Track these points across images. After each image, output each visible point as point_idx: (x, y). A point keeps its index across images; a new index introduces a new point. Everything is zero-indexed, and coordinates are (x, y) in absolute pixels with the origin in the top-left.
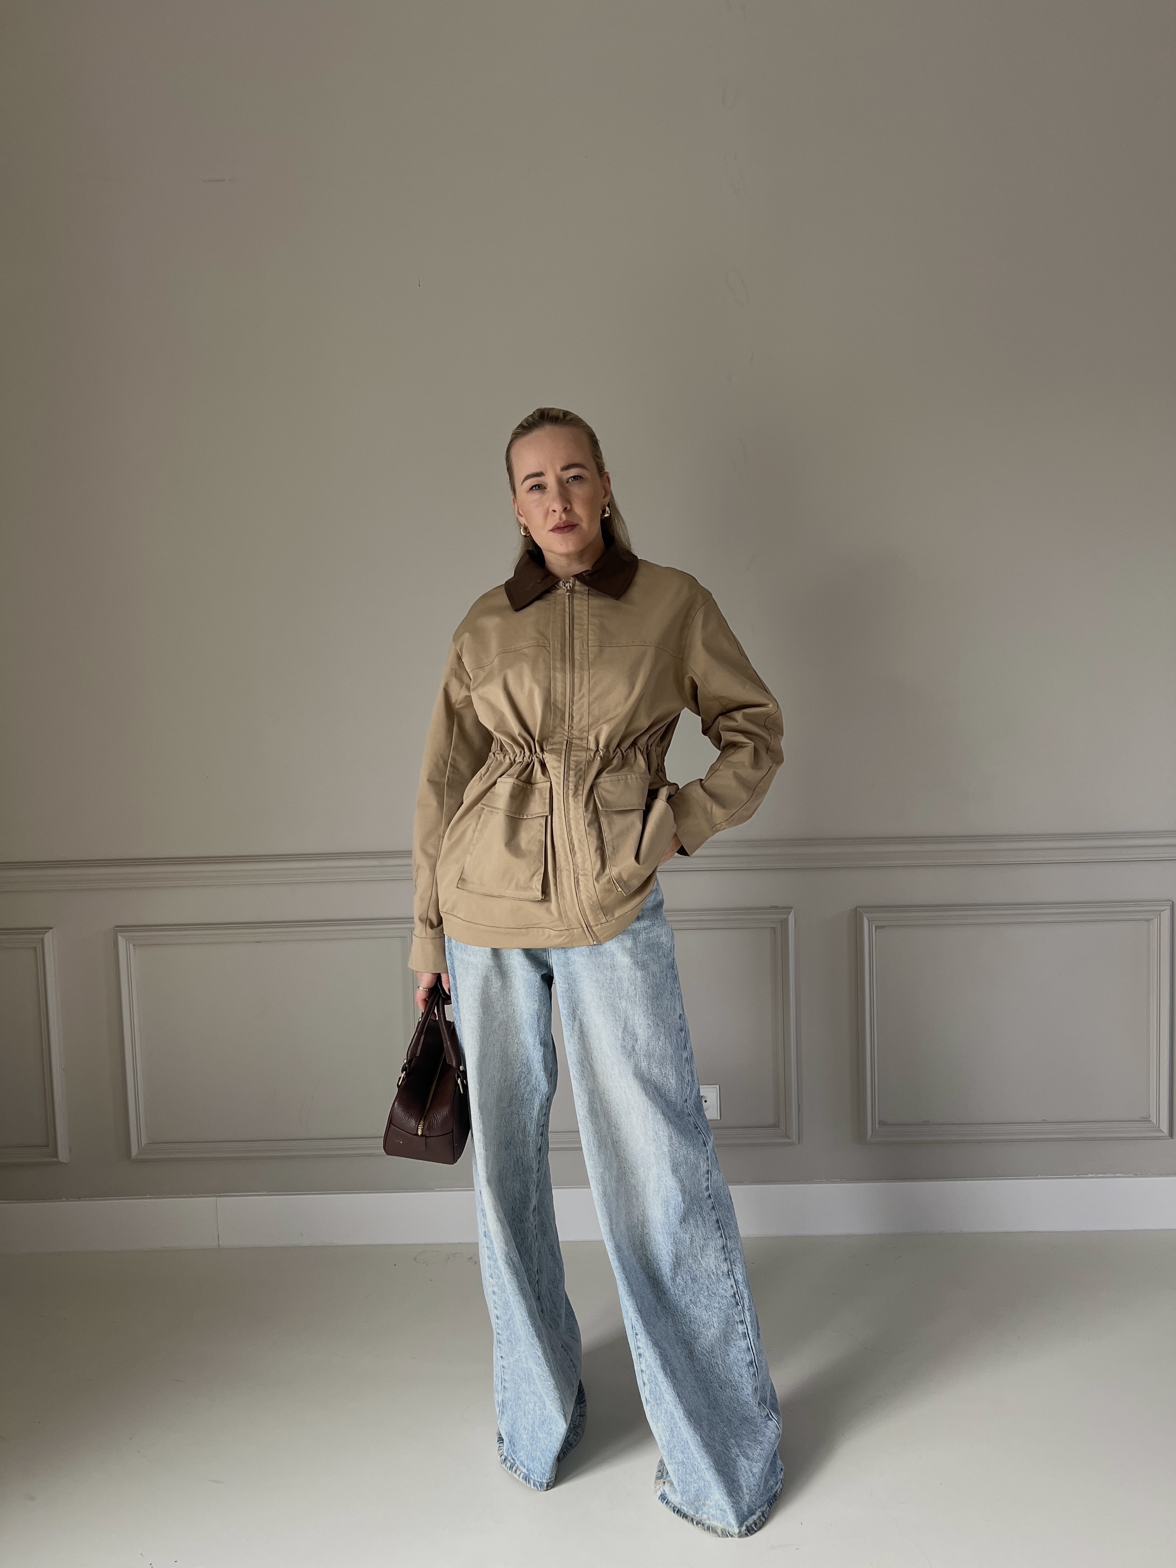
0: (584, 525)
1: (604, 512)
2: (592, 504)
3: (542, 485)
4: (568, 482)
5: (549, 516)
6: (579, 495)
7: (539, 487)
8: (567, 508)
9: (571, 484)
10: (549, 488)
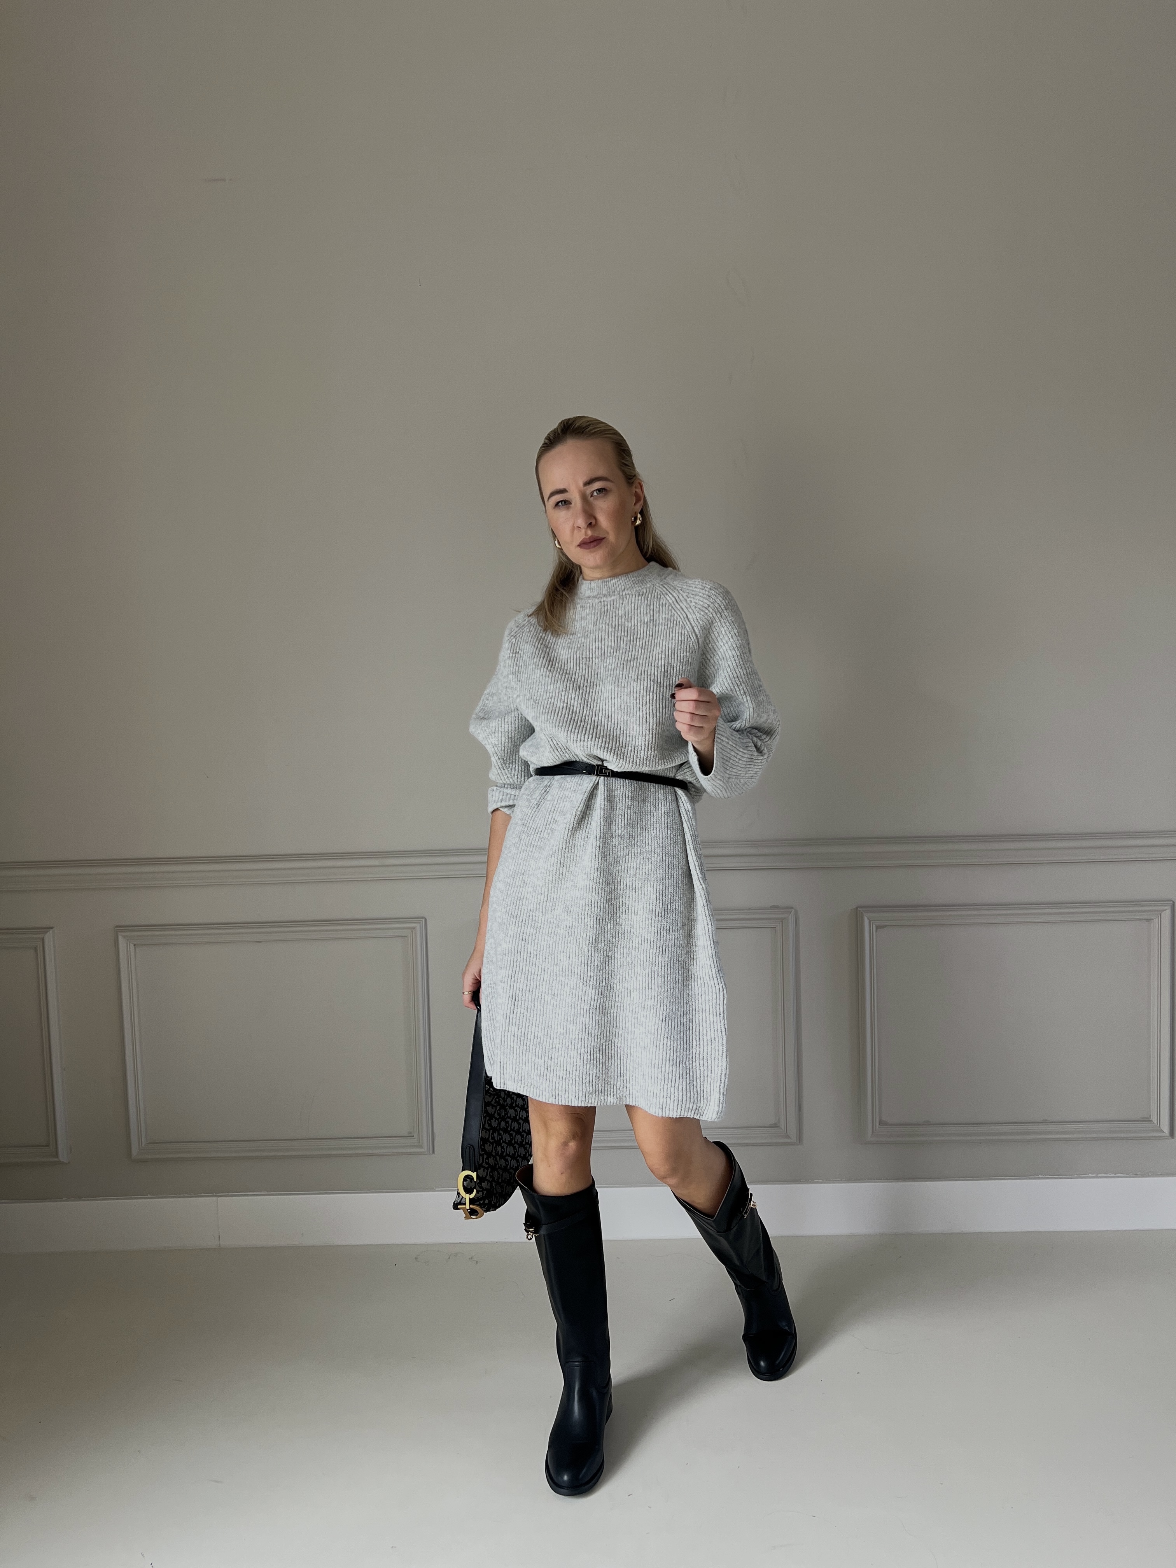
0: (613, 537)
1: (636, 518)
2: (618, 515)
3: (567, 501)
4: (592, 496)
5: (575, 531)
6: (604, 508)
7: (565, 503)
8: (592, 523)
9: (596, 498)
10: (573, 504)
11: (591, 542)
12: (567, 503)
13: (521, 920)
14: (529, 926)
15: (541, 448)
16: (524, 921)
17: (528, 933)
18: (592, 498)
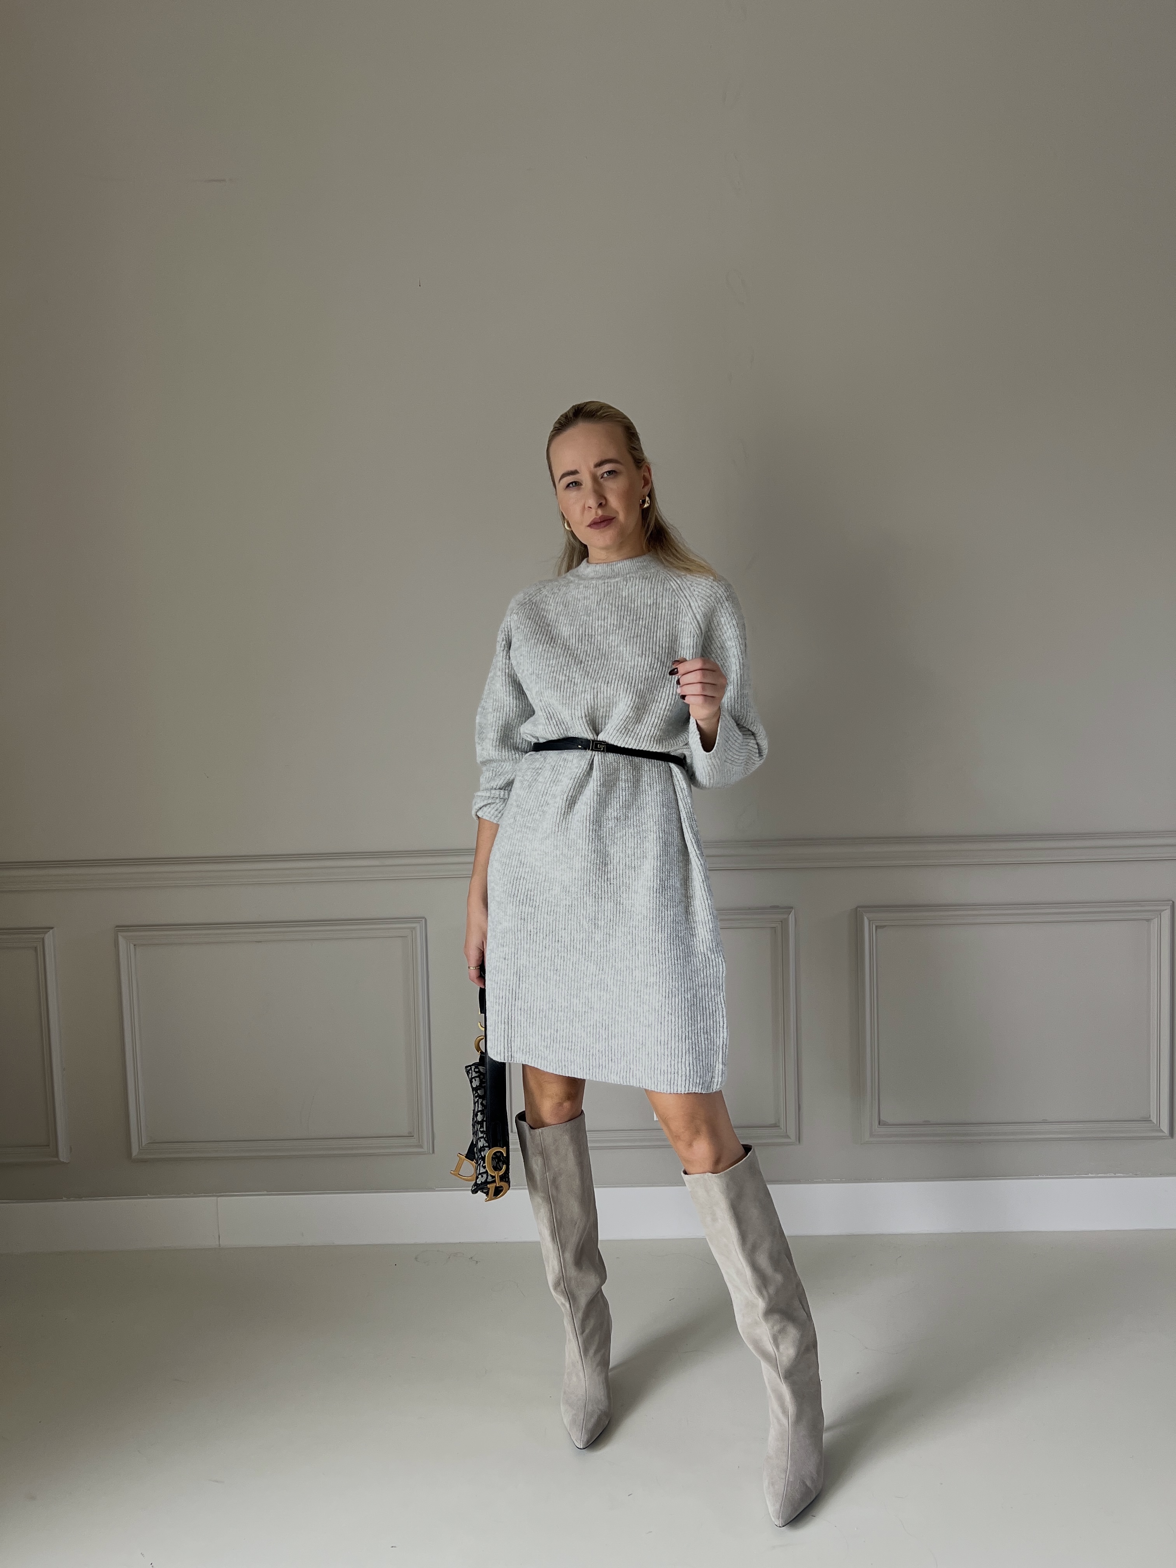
2: (628, 496)
3: (578, 482)
4: (602, 478)
5: (585, 512)
6: (614, 491)
7: (576, 484)
8: (602, 504)
9: (606, 480)
10: (584, 485)
11: (601, 522)
12: (577, 484)
13: (518, 900)
14: (527, 905)
15: (552, 432)
16: (521, 900)
17: (526, 912)
18: (602, 479)
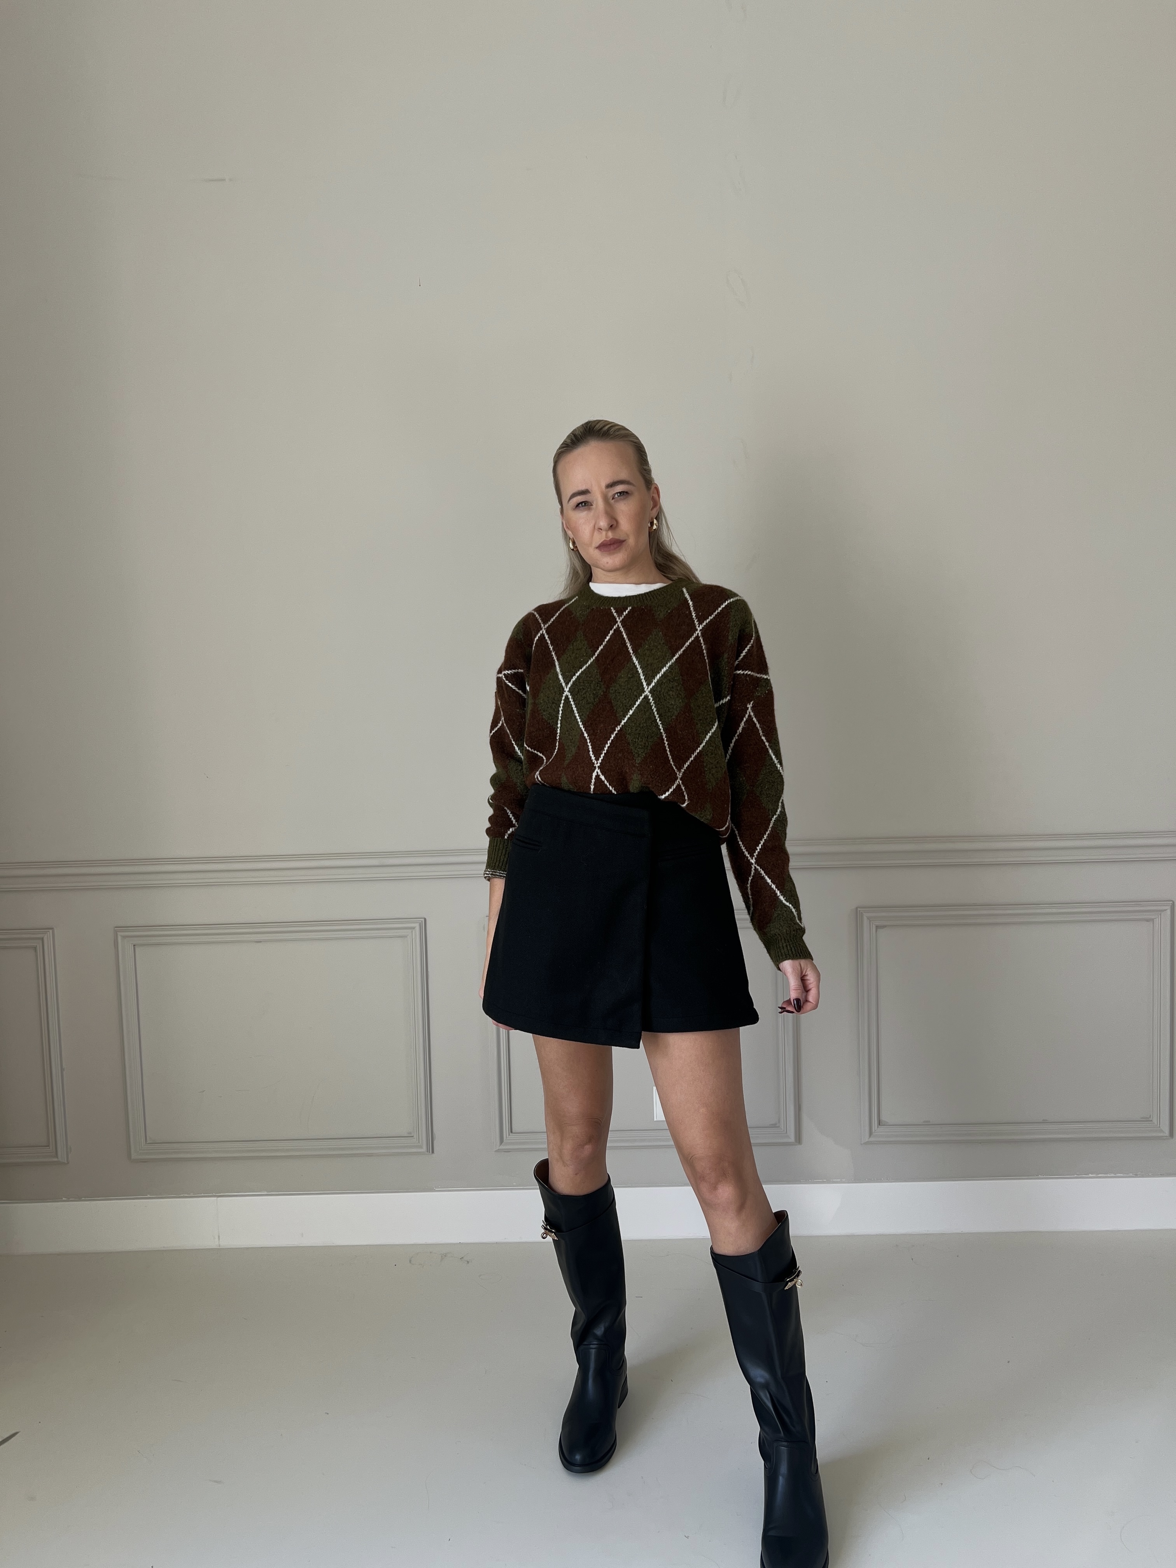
0: (631, 541)
1: (652, 524)
2: (637, 517)
3: (589, 501)
4: (613, 498)
7: (586, 504)
10: (595, 505)
11: (611, 544)
